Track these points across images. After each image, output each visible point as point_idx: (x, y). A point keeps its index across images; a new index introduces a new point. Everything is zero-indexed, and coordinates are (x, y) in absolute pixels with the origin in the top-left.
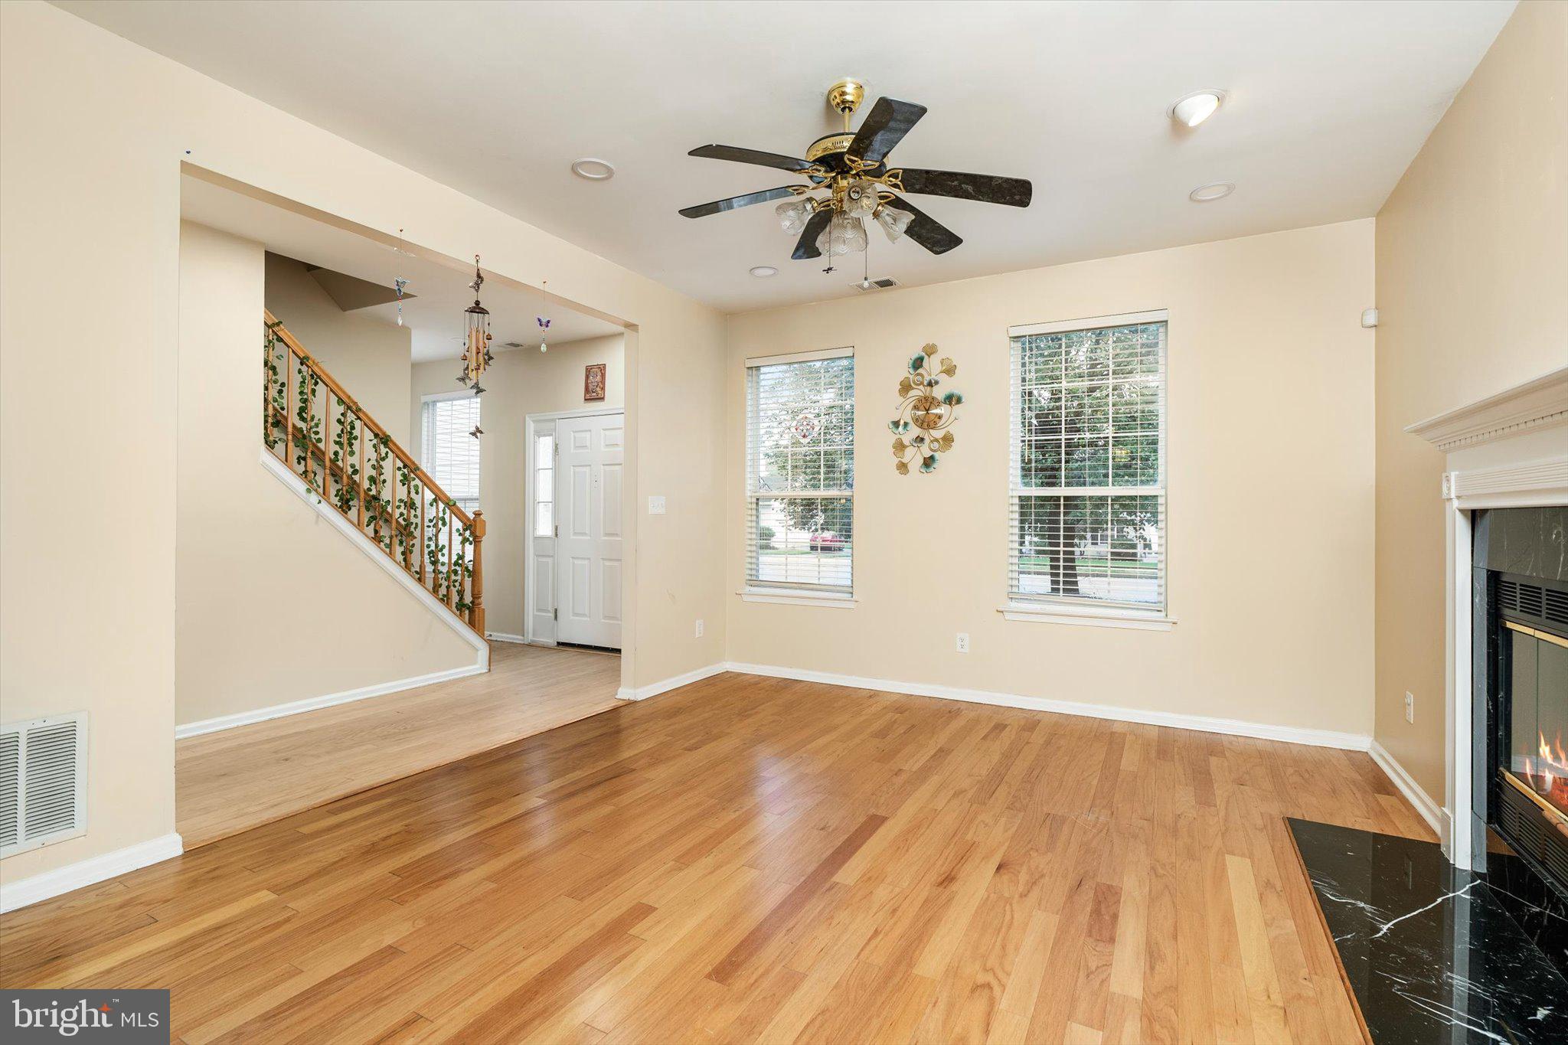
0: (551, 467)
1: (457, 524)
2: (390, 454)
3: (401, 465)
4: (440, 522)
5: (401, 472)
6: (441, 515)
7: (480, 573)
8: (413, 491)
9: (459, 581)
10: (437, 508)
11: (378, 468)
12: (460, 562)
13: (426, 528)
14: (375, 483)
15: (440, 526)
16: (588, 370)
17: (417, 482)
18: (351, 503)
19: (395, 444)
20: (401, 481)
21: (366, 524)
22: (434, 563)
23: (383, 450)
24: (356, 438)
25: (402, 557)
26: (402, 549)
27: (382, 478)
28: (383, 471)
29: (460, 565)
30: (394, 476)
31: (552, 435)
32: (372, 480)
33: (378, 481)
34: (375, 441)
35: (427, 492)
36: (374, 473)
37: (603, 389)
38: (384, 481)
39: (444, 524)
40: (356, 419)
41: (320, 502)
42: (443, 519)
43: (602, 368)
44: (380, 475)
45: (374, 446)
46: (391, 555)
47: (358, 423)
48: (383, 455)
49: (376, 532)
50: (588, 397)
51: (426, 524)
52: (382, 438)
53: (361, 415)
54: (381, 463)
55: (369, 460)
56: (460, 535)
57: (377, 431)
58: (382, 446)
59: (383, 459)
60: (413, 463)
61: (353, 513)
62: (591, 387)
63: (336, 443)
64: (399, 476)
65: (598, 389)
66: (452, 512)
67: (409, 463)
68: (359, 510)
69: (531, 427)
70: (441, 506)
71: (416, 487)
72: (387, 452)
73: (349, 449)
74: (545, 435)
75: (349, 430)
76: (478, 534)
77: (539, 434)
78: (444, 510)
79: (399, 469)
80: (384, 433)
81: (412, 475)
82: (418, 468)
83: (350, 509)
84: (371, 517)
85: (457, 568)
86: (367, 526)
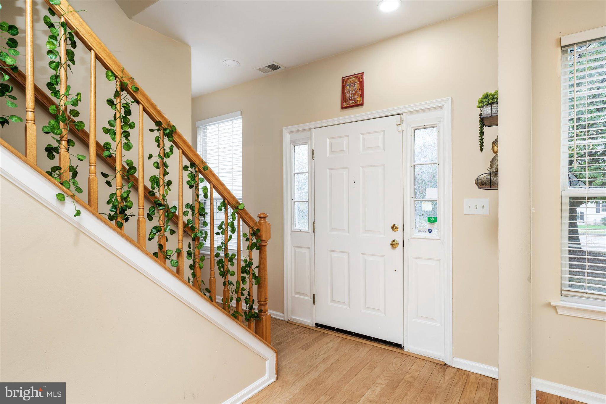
0: (307, 171)
1: (244, 228)
2: (175, 149)
3: (188, 164)
4: (229, 229)
5: (189, 172)
6: (230, 220)
7: (265, 279)
8: (201, 193)
9: (248, 289)
10: (226, 213)
11: (162, 166)
12: (248, 269)
13: (215, 235)
14: (158, 185)
15: (230, 233)
16: (345, 82)
17: (206, 183)
18: (128, 212)
19: (181, 137)
20: (188, 182)
21: (147, 237)
22: (224, 274)
23: (167, 143)
24: (132, 126)
25: (191, 272)
26: (191, 262)
27: (167, 178)
28: (167, 170)
29: (247, 272)
30: (181, 178)
31: (307, 144)
32: (155, 181)
33: (161, 183)
34: (156, 134)
35: (216, 195)
36: (156, 173)
37: (362, 96)
38: (169, 183)
39: (233, 231)
40: (132, 102)
41: (78, 213)
42: (232, 225)
43: (360, 78)
44: (164, 175)
45: (157, 140)
46: (178, 273)
47: (134, 107)
48: (168, 150)
49: (161, 247)
50: (345, 105)
51: (215, 232)
52: (165, 129)
53: (139, 97)
54: (165, 160)
55: (150, 157)
56: (247, 240)
57: (158, 118)
58: (166, 140)
59: (167, 155)
60: (202, 162)
61: (130, 226)
62: (348, 96)
63: (107, 131)
64: (186, 177)
65: (356, 96)
66: (241, 217)
67: (196, 162)
68: (138, 220)
69: (287, 137)
70: (230, 211)
71: (205, 188)
72: (172, 146)
73: (124, 141)
74: (300, 144)
75: (123, 114)
76: (264, 239)
77: (294, 143)
78: (233, 215)
79: (186, 168)
80: (169, 124)
81: (200, 176)
82: (206, 168)
83: (127, 220)
84: (155, 228)
85: (245, 275)
86: (150, 239)
